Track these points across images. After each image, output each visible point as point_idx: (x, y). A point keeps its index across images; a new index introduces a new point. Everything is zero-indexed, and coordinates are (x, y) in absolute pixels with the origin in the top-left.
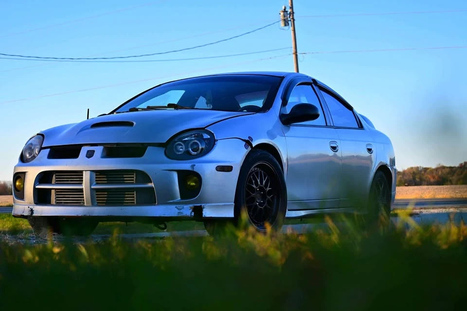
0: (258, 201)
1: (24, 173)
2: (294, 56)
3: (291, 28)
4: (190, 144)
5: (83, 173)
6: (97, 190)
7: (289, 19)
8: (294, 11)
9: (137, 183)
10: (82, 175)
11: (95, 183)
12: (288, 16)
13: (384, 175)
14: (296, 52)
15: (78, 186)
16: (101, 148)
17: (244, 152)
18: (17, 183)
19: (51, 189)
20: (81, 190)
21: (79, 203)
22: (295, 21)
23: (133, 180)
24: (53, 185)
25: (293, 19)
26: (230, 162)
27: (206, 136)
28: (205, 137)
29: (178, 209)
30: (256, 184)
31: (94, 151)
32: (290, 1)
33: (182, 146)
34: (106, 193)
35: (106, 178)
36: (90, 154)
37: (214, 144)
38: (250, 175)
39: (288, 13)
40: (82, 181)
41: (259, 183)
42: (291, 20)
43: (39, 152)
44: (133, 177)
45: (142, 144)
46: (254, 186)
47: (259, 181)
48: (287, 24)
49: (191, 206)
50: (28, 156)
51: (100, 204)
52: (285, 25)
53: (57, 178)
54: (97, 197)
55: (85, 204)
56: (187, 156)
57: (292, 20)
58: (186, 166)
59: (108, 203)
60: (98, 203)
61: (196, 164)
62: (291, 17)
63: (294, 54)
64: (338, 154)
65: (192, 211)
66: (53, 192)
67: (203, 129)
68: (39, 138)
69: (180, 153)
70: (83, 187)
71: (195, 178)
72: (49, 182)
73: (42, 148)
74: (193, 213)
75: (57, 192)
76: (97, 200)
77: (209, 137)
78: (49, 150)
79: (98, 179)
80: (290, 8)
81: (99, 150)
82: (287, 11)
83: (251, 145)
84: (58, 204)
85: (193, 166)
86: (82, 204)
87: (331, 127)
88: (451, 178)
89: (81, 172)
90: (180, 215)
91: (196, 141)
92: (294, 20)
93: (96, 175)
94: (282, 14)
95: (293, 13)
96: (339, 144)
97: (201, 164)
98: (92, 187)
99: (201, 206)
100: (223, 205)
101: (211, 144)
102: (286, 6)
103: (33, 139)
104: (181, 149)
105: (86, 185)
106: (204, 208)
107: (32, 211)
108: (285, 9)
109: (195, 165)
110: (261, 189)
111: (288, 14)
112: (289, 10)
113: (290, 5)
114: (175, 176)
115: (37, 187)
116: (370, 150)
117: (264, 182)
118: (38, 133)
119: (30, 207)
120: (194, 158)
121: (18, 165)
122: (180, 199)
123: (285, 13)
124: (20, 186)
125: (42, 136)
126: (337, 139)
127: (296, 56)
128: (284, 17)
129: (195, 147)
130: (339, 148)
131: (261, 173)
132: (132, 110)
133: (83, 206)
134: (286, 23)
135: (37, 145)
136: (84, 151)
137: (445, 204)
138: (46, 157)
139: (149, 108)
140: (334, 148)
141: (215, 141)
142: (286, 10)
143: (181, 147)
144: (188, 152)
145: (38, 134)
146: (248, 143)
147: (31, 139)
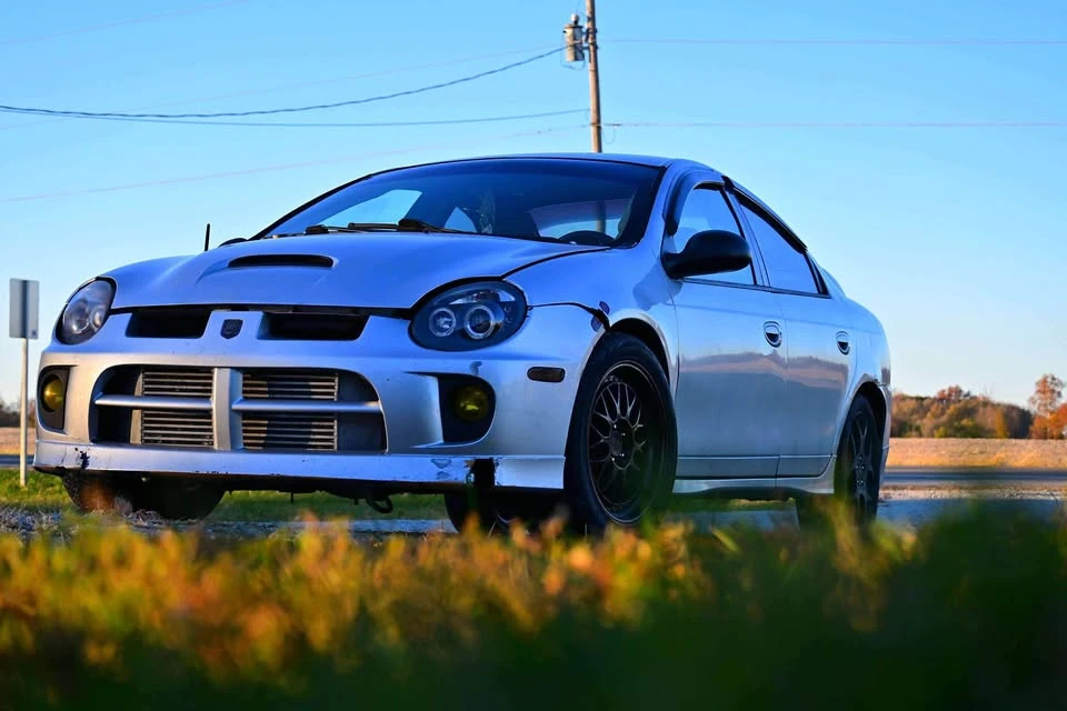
0: (615, 453)
1: (67, 369)
2: (593, 130)
3: (590, 66)
4: (468, 315)
5: (212, 373)
6: (246, 414)
7: (585, 45)
8: (597, 27)
9: (341, 400)
10: (211, 378)
11: (241, 398)
12: (584, 37)
13: (868, 406)
14: (599, 121)
15: (202, 402)
16: (259, 315)
17: (591, 337)
18: (48, 393)
19: (130, 409)
20: (207, 414)
21: (201, 443)
22: (599, 52)
23: (332, 394)
24: (139, 398)
25: (594, 44)
26: (558, 359)
27: (506, 297)
28: (502, 299)
29: (438, 465)
30: (613, 414)
31: (240, 323)
32: (588, 4)
33: (450, 317)
34: (266, 422)
35: (269, 386)
36: (230, 330)
37: (525, 316)
38: (599, 393)
39: (584, 30)
40: (210, 391)
41: (618, 411)
42: (588, 48)
43: (104, 320)
44: (333, 387)
45: (355, 310)
46: (608, 418)
47: (618, 406)
48: (579, 55)
49: (469, 458)
50: (75, 328)
51: (250, 447)
52: (576, 59)
53: (147, 383)
54: (245, 431)
55: (216, 446)
56: (461, 341)
57: (592, 48)
58: (458, 364)
59: (270, 446)
60: (245, 444)
61: (484, 362)
62: (590, 41)
63: (593, 124)
64: (781, 351)
65: (471, 471)
66: (137, 415)
67: (497, 280)
68: (102, 287)
69: (444, 334)
70: (213, 405)
71: (478, 393)
72: (128, 391)
73: (110, 312)
74: (473, 475)
75: (147, 415)
76: (245, 438)
77: (513, 299)
78: (130, 314)
79: (248, 389)
80: (589, 19)
81: (252, 321)
82: (581, 27)
83: (606, 322)
84: (148, 443)
85: (476, 366)
86: (206, 445)
87: (764, 288)
88: (918, 422)
89: (209, 370)
90: (441, 480)
91: (482, 307)
92: (596, 48)
93: (244, 379)
94: (569, 31)
95: (595, 31)
96: (783, 329)
97: (494, 362)
98: (235, 407)
99: (491, 459)
100: (541, 460)
101: (517, 315)
102: (580, 15)
103: (87, 289)
104: (447, 325)
105: (219, 400)
106: (498, 464)
107: (84, 457)
108: (576, 22)
109: (480, 364)
110: (623, 425)
111: (583, 34)
112: (586, 25)
113: (587, 13)
114: (433, 386)
115: (98, 402)
116: (843, 346)
117: (629, 409)
118: (98, 274)
119: (81, 449)
120: (479, 348)
121: (50, 350)
122: (442, 441)
123: (577, 30)
124: (53, 398)
125: (109, 283)
126: (779, 318)
127: (599, 129)
128: (575, 39)
129: (481, 320)
130: (783, 339)
131: (622, 386)
132: (312, 231)
133: (209, 449)
134: (578, 53)
135: (99, 304)
136: (216, 320)
137: (939, 479)
138: (124, 331)
139: (353, 228)
140: (772, 338)
141: (527, 308)
142: (580, 24)
143: (446, 319)
144: (463, 333)
145: (98, 279)
146: (599, 316)
147: (80, 289)
